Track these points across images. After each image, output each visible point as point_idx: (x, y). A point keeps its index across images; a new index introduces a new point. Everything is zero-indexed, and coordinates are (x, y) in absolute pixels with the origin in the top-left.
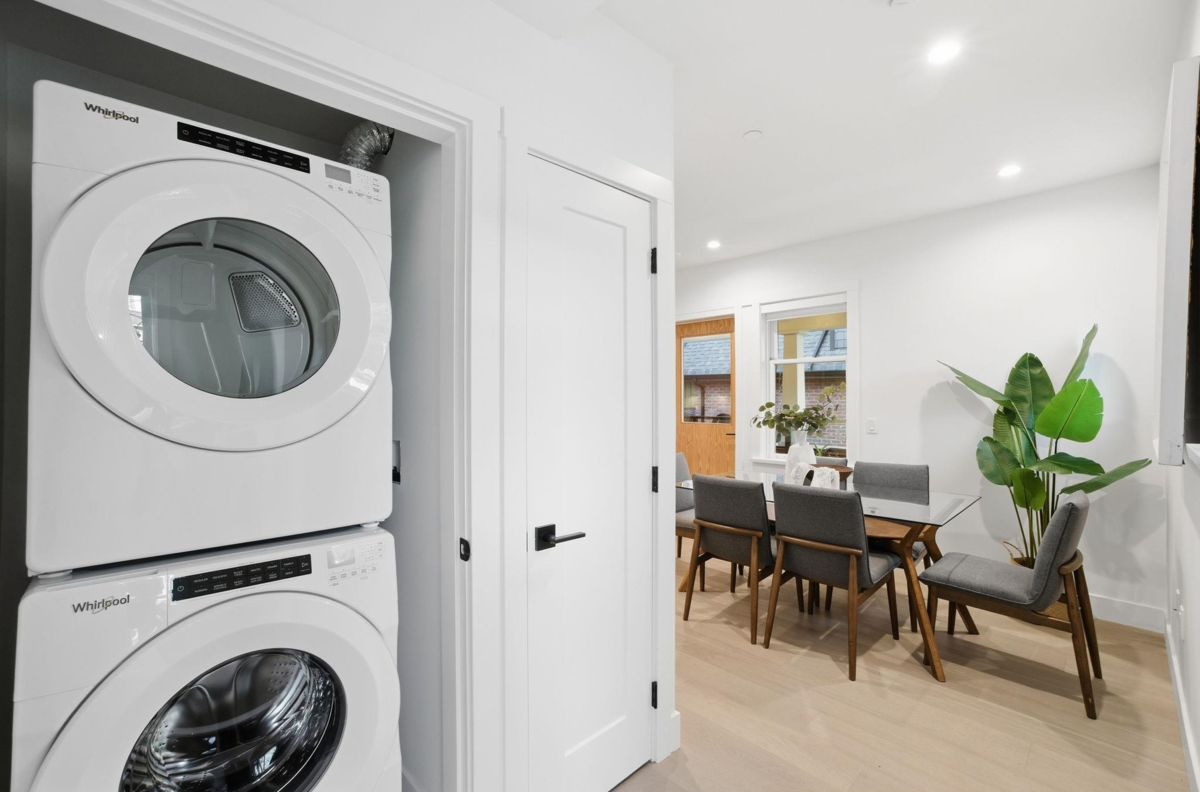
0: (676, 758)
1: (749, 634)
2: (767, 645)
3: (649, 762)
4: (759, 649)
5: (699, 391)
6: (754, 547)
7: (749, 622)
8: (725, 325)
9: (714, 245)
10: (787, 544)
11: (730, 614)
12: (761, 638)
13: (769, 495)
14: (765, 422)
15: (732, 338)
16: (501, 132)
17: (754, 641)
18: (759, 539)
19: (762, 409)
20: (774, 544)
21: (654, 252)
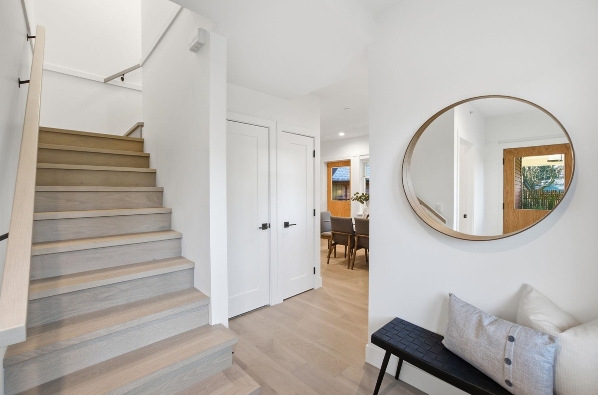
0: (320, 289)
1: (347, 266)
2: (352, 269)
3: (312, 289)
4: (350, 270)
5: (344, 188)
6: (349, 239)
7: (347, 264)
8: (347, 163)
9: (342, 134)
10: (359, 237)
11: (343, 263)
12: (350, 268)
13: (354, 222)
14: (355, 199)
15: (350, 168)
16: (276, 128)
17: (349, 268)
18: (351, 236)
19: (355, 195)
20: (355, 238)
21: (314, 151)
